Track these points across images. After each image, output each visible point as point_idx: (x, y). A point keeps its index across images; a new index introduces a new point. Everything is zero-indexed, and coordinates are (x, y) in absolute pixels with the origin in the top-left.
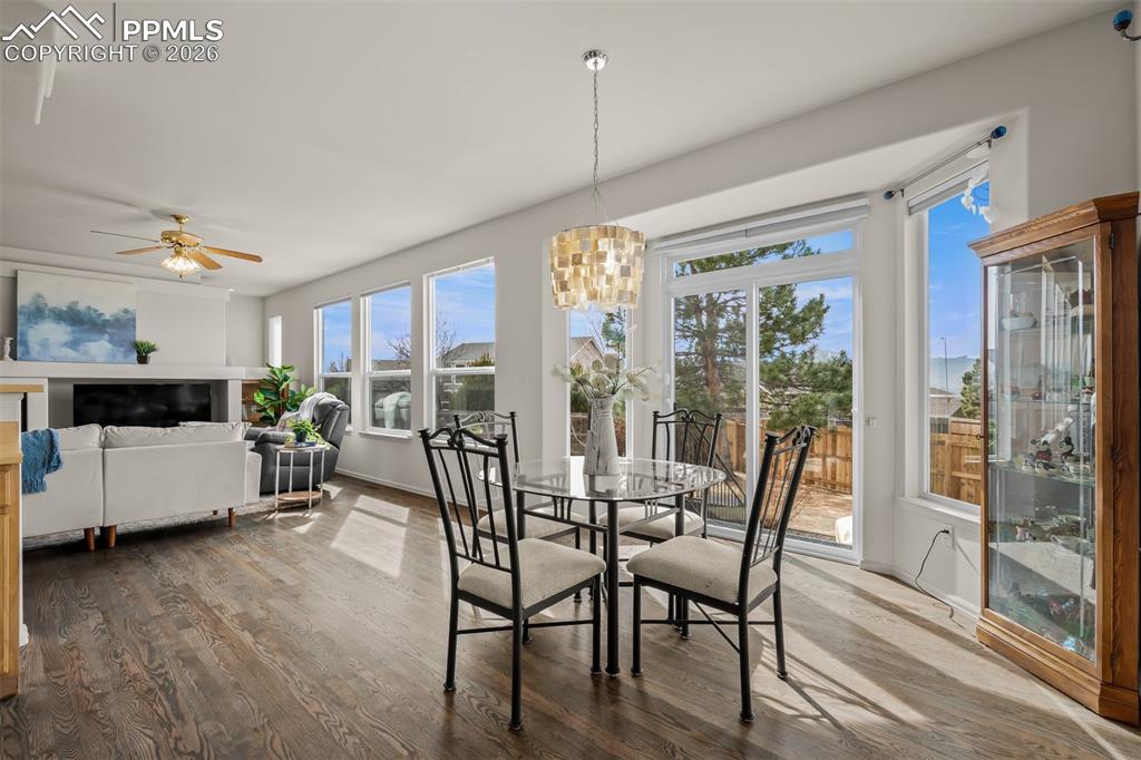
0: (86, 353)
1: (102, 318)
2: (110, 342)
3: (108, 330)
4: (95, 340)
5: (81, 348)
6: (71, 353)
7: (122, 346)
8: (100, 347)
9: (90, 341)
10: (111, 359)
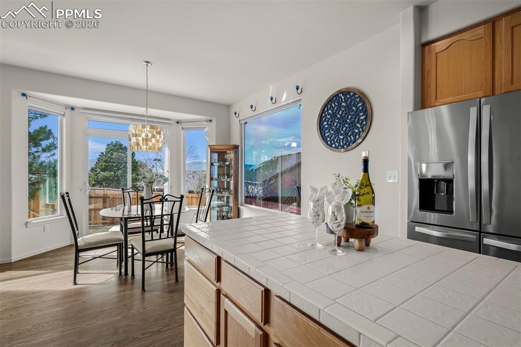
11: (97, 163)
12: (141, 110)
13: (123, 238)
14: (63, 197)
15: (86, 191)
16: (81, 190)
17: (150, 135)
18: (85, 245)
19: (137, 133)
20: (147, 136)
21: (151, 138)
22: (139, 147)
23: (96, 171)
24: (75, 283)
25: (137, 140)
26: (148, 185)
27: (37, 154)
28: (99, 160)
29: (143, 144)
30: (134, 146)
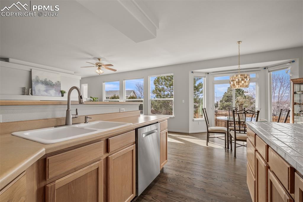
1: (53, 83)
2: (55, 90)
3: (54, 87)
4: (51, 90)
5: (48, 92)
7: (58, 91)
10: (55, 95)
11: (223, 98)
12: (236, 67)
13: (226, 130)
14: (203, 109)
15: (213, 109)
16: (212, 109)
17: (240, 79)
18: (211, 130)
19: (234, 79)
20: (239, 80)
21: (241, 81)
22: (235, 86)
23: (223, 102)
24: (207, 145)
25: (233, 83)
26: (240, 106)
27: (198, 95)
28: (224, 96)
29: (237, 85)
30: (232, 86)
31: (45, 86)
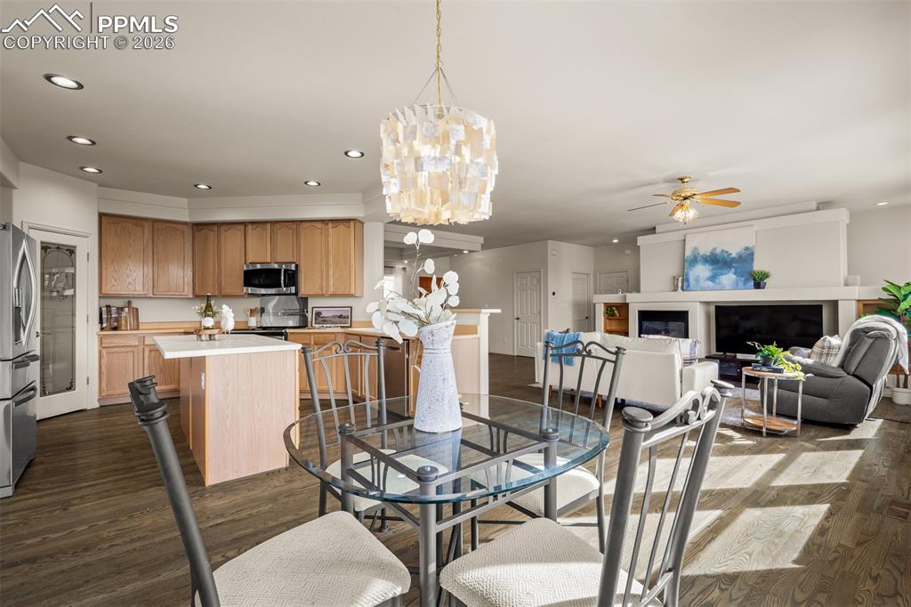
0: (719, 283)
1: (731, 256)
2: (735, 274)
3: (734, 265)
4: (726, 274)
5: (717, 281)
6: (710, 283)
7: (742, 276)
8: (729, 278)
9: (722, 274)
10: (735, 287)
31: (711, 267)
